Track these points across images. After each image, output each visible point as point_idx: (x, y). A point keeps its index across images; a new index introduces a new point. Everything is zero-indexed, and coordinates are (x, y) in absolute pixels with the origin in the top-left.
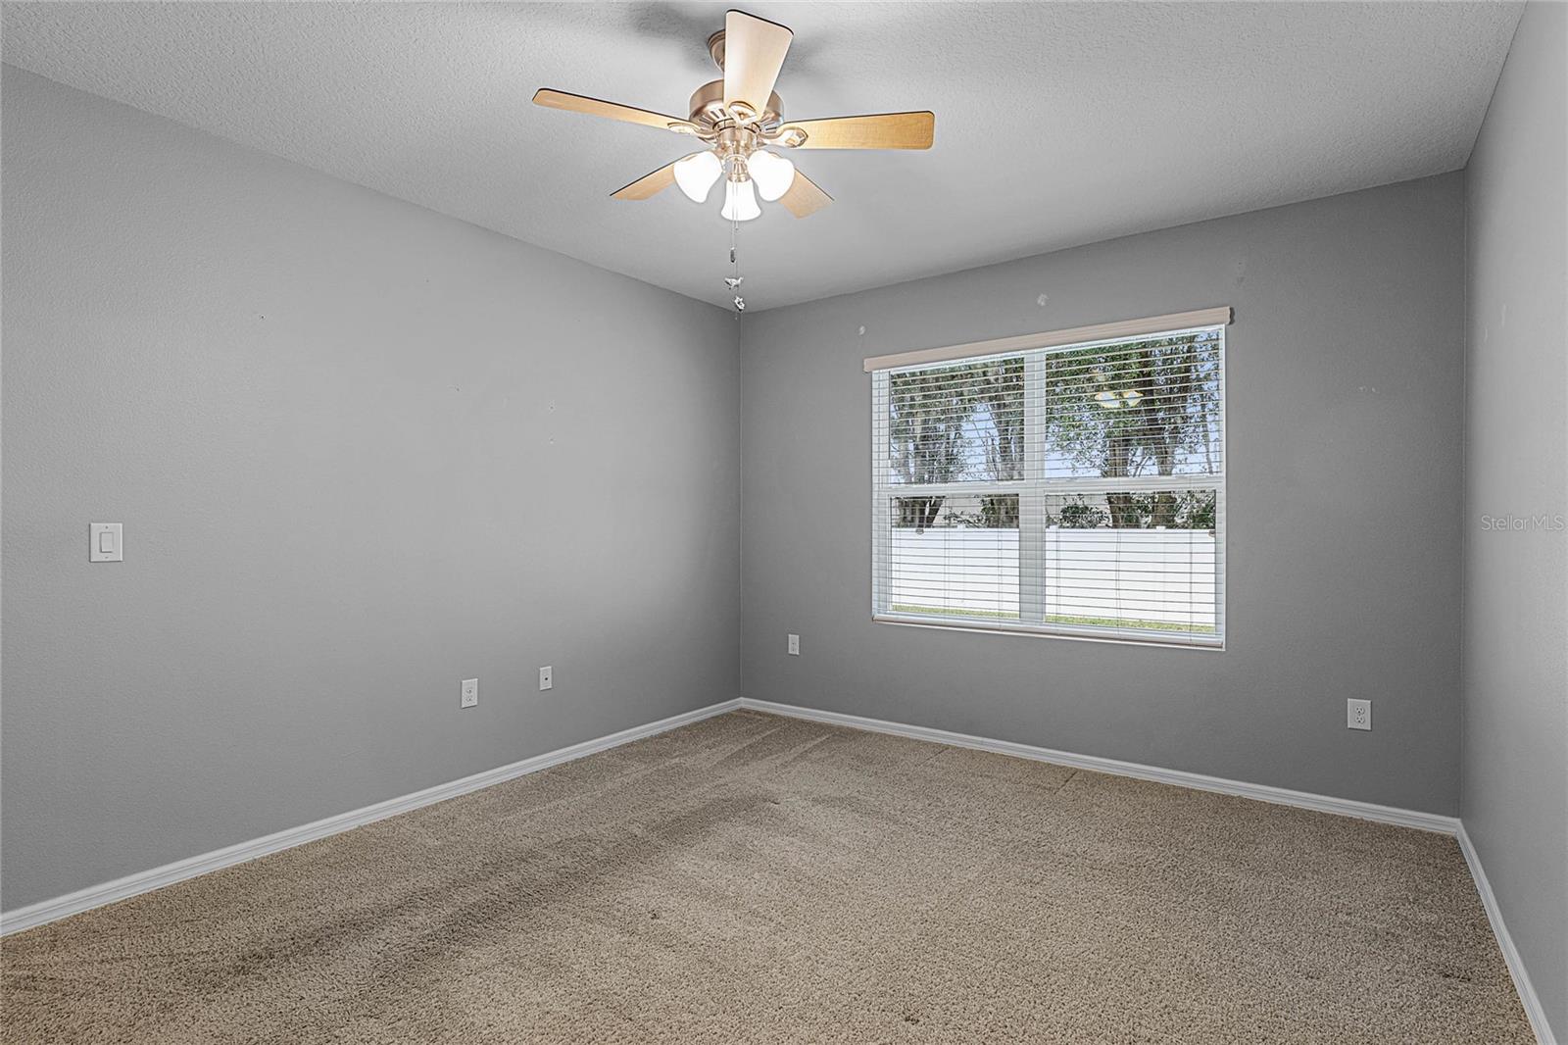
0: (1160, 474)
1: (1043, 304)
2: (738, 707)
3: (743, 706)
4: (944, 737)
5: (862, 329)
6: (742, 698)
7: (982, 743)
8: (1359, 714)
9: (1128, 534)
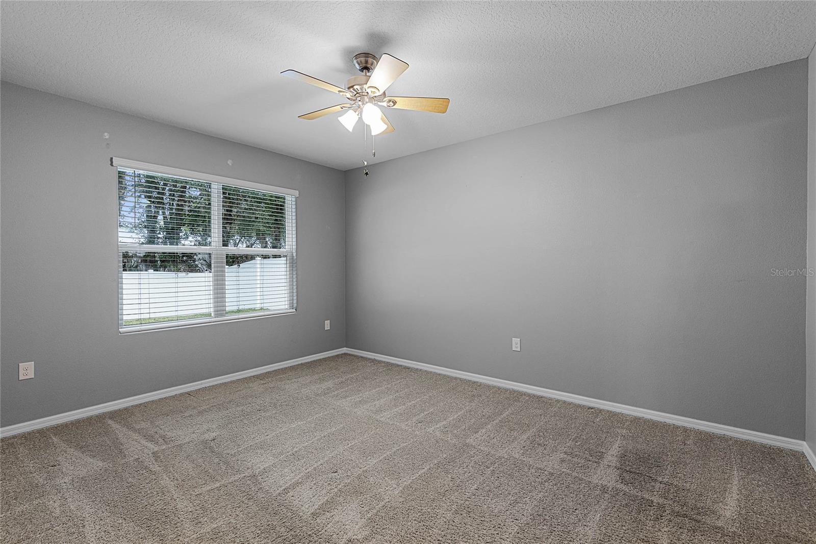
0: (246, 247)
1: (230, 164)
8: (327, 325)
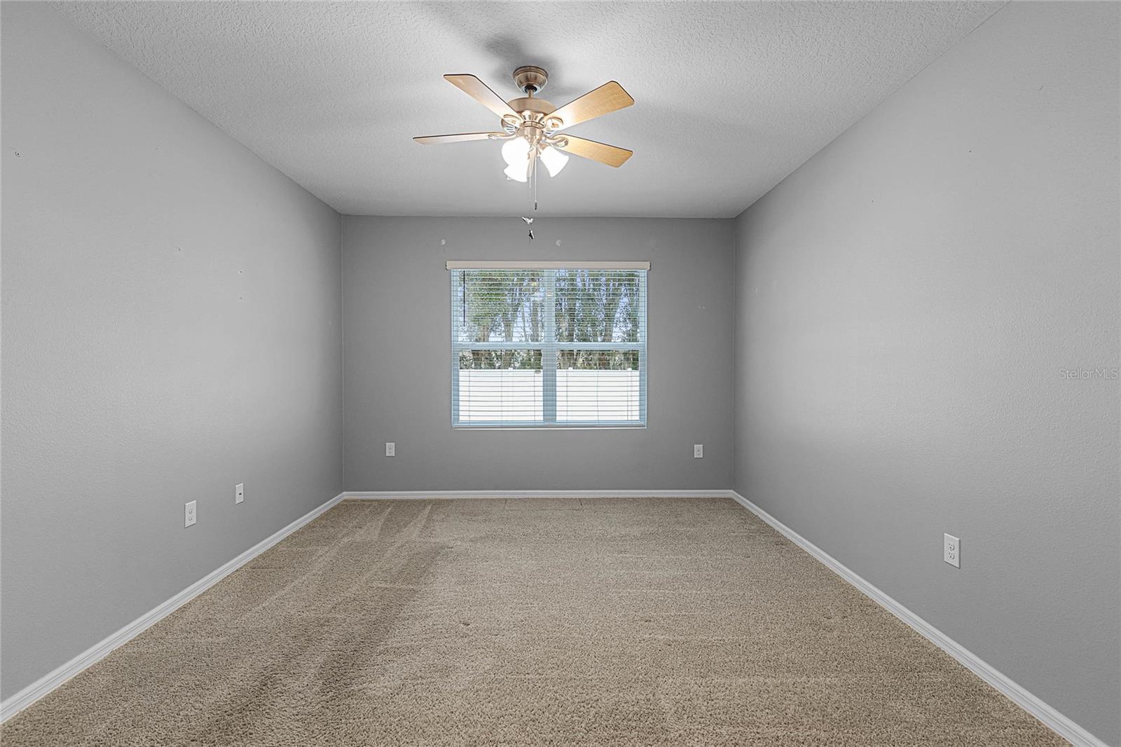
1: (559, 245)
2: (343, 499)
3: (346, 498)
4: (501, 494)
5: (443, 242)
6: (344, 493)
7: (525, 493)
8: (698, 451)
9: (603, 372)
